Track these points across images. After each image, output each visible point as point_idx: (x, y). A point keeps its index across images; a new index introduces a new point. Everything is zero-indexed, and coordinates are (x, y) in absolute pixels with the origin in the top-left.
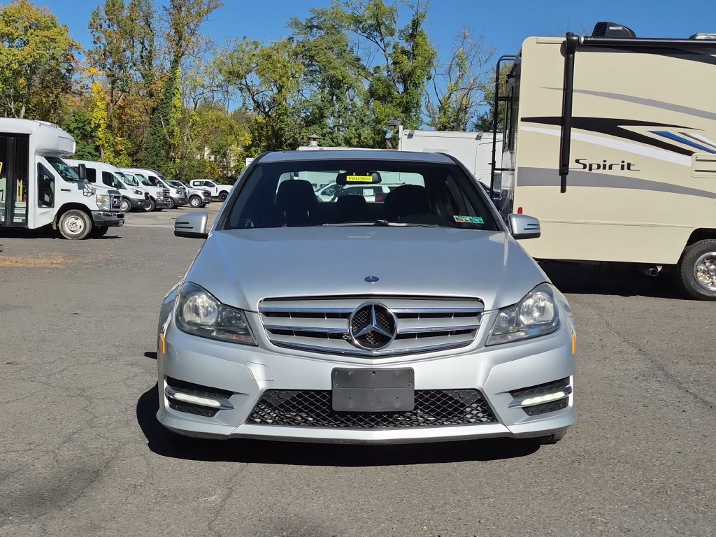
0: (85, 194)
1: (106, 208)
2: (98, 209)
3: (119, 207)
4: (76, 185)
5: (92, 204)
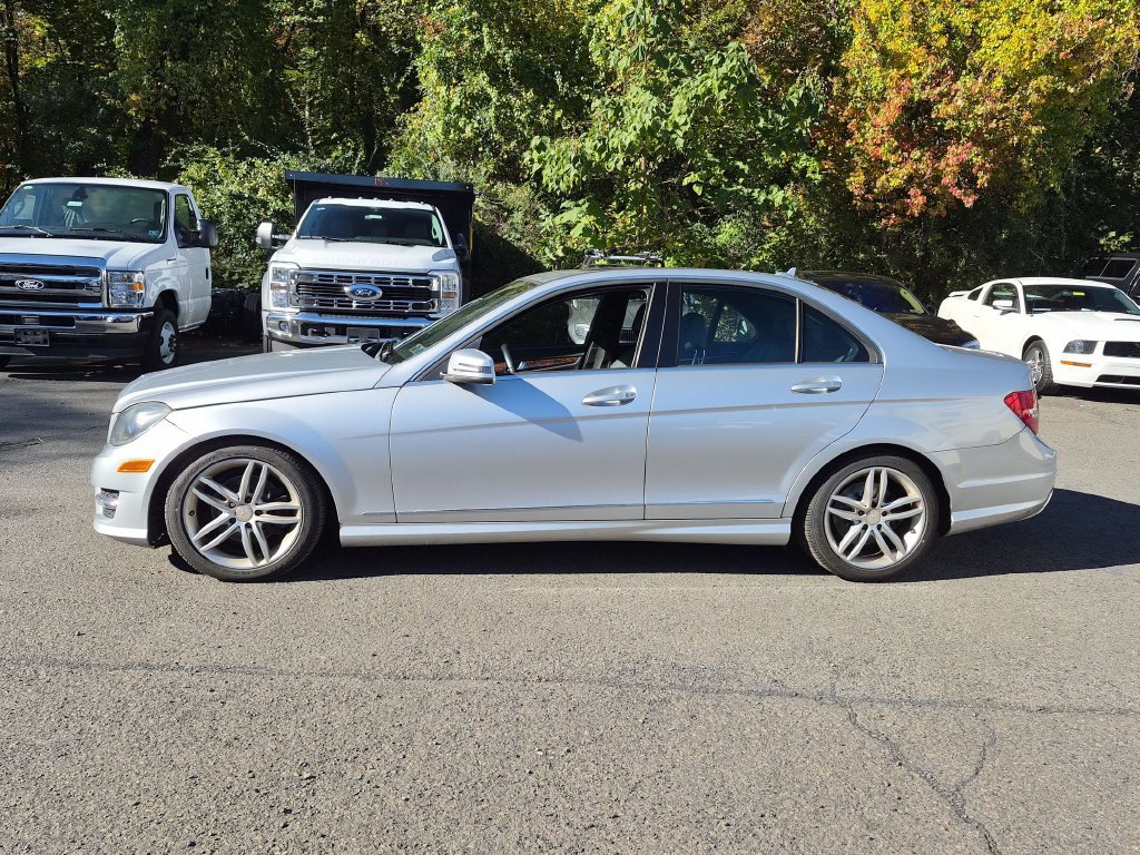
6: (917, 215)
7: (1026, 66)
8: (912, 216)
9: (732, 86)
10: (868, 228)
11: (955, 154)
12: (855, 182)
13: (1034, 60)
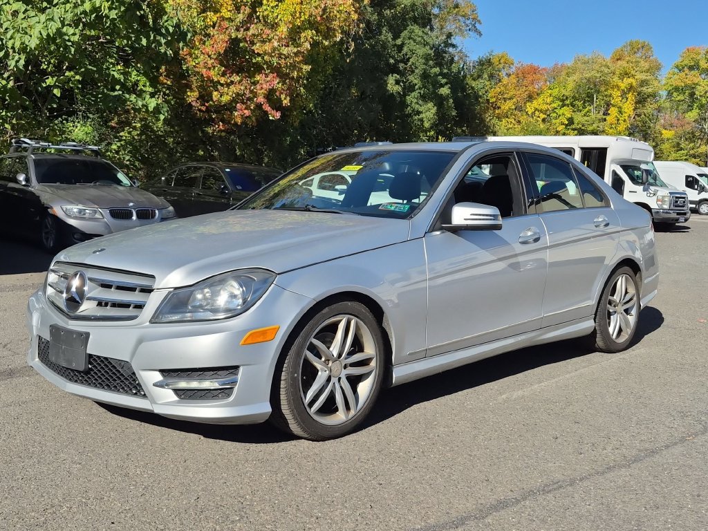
0: (649, 195)
1: (666, 207)
2: (657, 208)
3: (683, 206)
4: (641, 188)
5: (653, 204)
6: (239, 124)
7: (298, 23)
8: (236, 124)
9: (123, 9)
10: (203, 132)
11: (266, 82)
12: (192, 96)
13: (302, 19)
